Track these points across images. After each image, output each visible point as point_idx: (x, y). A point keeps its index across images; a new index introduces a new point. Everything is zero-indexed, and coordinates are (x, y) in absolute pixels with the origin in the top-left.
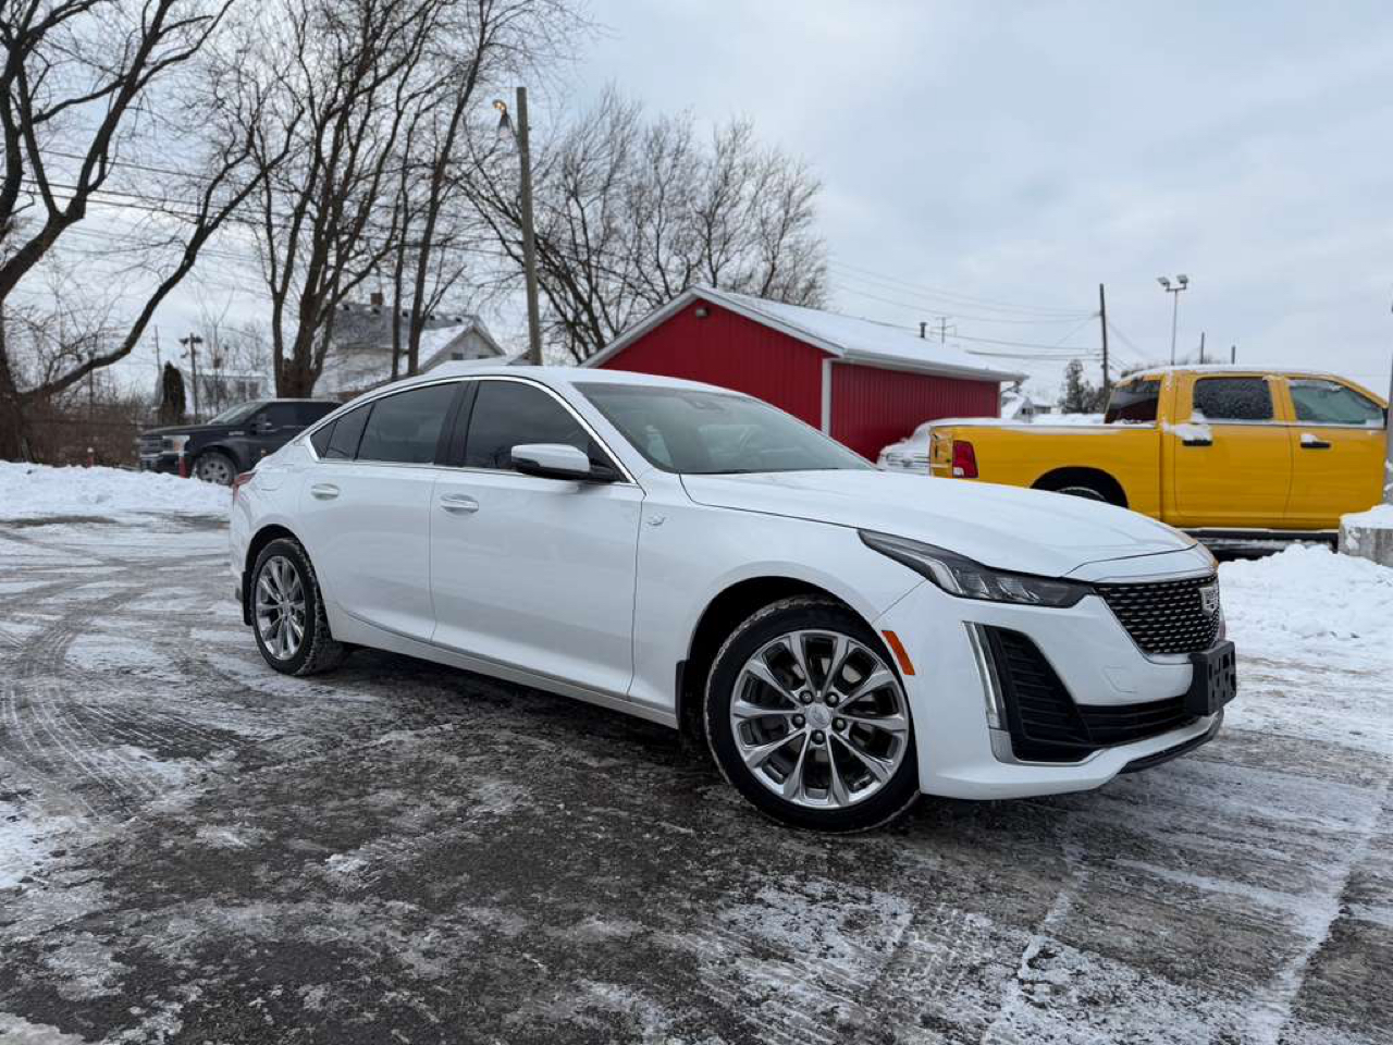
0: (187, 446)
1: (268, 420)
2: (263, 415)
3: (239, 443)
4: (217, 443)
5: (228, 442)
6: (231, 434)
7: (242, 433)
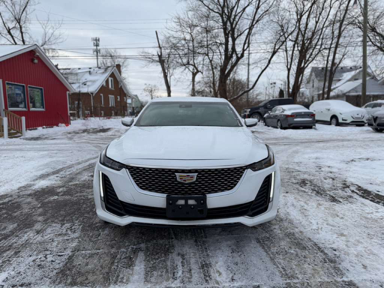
0: (250, 112)
1: (269, 104)
2: (268, 103)
3: (262, 111)
4: (256, 111)
5: (259, 111)
6: (260, 108)
7: (263, 108)
